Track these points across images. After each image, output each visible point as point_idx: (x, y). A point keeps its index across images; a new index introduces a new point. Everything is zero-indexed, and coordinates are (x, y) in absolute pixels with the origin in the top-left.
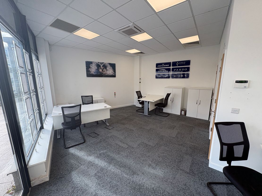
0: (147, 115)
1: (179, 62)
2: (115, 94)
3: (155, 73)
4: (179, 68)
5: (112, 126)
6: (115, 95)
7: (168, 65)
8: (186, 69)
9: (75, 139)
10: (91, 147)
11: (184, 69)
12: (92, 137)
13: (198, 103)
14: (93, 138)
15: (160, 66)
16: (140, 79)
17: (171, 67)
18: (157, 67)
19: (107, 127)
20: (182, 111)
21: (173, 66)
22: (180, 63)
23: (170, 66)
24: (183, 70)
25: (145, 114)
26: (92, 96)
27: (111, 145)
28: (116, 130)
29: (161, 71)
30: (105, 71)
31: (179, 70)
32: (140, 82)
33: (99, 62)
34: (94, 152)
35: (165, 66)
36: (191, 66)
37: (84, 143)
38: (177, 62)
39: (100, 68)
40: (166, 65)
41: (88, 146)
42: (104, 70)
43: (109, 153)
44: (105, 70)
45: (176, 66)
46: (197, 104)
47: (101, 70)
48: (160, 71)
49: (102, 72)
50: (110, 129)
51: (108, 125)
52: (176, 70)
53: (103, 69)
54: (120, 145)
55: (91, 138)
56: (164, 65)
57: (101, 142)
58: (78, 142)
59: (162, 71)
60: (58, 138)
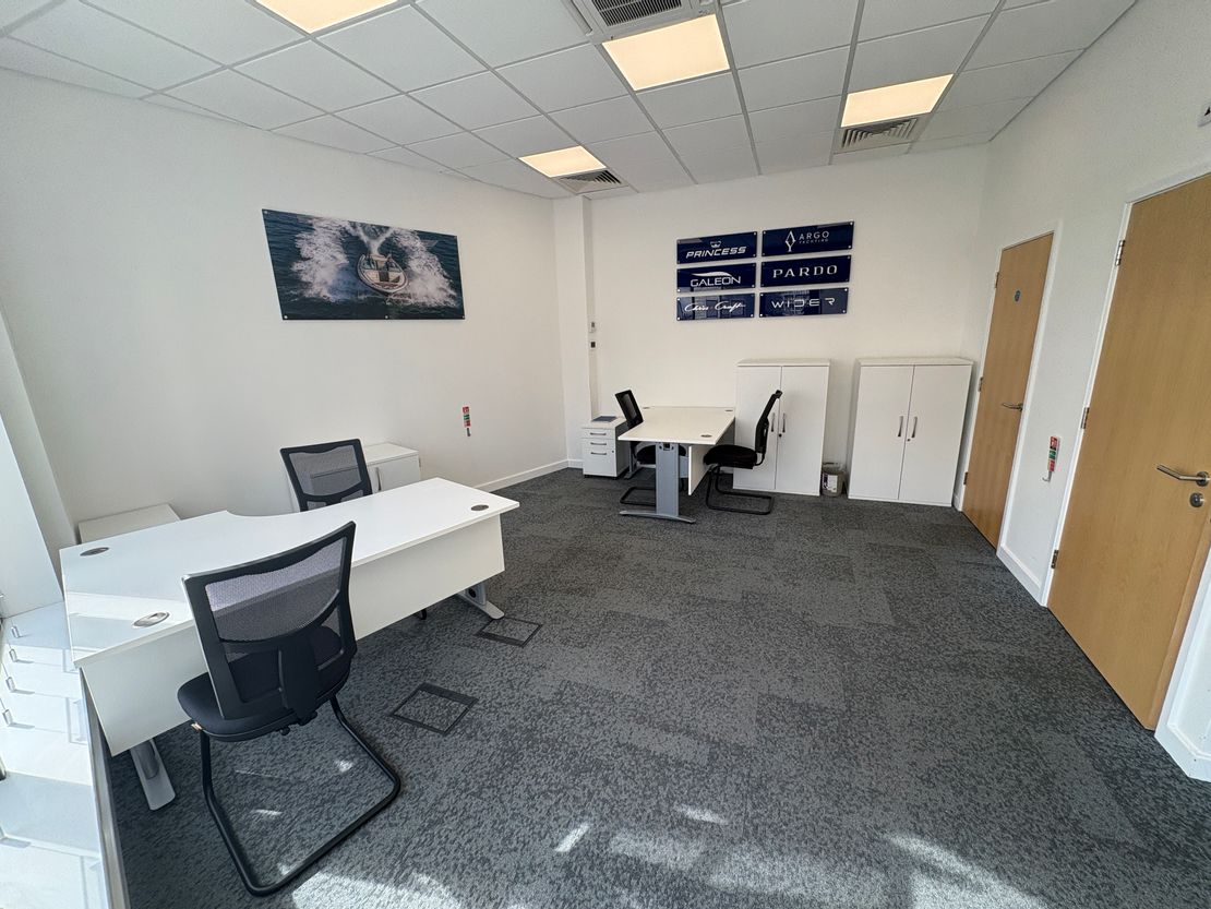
0: (676, 517)
1: (797, 231)
2: (467, 417)
3: (671, 293)
4: (796, 265)
5: (521, 617)
6: (469, 424)
7: (742, 250)
8: (832, 270)
9: (305, 776)
10: (471, 823)
11: (825, 270)
12: (431, 728)
13: (907, 430)
14: (445, 733)
15: (699, 253)
16: (593, 325)
17: (759, 260)
18: (681, 258)
19: (495, 629)
20: (829, 477)
21: (766, 252)
22: (802, 237)
23: (751, 253)
24: (819, 270)
25: (659, 514)
26: (356, 444)
27: (598, 765)
28: (565, 642)
29: (706, 278)
30: (398, 279)
31: (797, 272)
32: (593, 345)
33: (359, 219)
34: (508, 861)
35: (725, 252)
36: (858, 253)
37: (399, 802)
38: (788, 230)
39: (369, 261)
40: (734, 251)
41: (440, 822)
42: (393, 275)
43: (625, 843)
44: (401, 274)
45: (784, 251)
46: (899, 435)
47: (372, 276)
48: (700, 278)
49: (380, 288)
50: (523, 645)
51: (496, 613)
52: (785, 273)
53: (388, 266)
54: (657, 749)
55: (431, 737)
56: (722, 247)
57: (515, 754)
58: (342, 800)
59: (712, 279)
60: (154, 807)
